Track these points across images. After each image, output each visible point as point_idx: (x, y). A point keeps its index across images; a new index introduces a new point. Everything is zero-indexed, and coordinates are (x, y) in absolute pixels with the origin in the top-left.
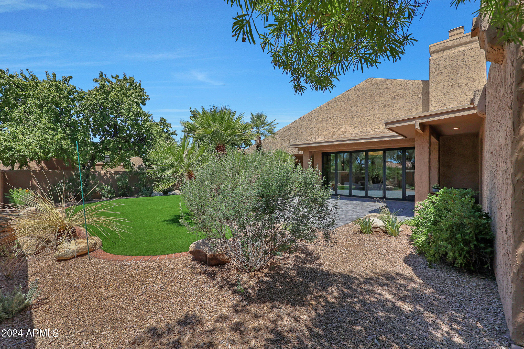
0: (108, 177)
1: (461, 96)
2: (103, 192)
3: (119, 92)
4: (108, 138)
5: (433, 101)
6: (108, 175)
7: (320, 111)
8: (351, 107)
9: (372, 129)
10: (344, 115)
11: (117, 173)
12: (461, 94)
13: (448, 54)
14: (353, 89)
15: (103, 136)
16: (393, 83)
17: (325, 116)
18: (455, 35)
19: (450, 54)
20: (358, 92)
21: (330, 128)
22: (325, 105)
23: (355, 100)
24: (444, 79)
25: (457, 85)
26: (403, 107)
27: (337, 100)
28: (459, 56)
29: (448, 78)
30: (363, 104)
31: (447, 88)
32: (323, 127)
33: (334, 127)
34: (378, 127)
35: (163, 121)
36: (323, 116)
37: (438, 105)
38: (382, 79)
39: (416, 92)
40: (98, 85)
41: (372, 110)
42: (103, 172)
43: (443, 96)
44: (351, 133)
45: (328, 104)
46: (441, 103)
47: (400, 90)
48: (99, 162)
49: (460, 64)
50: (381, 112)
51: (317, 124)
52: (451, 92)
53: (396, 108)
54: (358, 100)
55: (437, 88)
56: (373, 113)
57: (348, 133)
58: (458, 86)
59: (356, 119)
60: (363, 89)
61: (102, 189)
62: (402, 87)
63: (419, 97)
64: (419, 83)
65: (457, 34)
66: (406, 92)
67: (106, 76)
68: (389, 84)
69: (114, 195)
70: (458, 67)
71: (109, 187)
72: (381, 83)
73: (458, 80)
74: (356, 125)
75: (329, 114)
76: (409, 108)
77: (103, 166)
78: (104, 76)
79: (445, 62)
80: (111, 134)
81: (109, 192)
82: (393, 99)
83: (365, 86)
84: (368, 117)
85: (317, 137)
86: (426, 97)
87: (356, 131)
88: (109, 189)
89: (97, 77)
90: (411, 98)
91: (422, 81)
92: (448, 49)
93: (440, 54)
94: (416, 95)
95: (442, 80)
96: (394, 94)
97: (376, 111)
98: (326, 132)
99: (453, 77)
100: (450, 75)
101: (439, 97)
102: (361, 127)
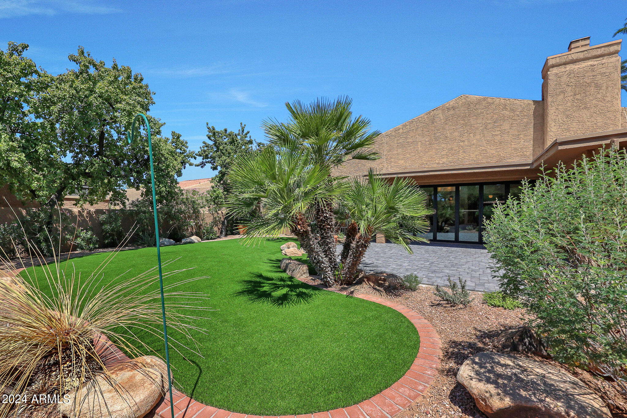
0: (85, 218)
1: (589, 120)
2: (79, 240)
3: (111, 83)
4: (87, 158)
5: (553, 125)
6: (85, 215)
7: (393, 134)
8: (437, 130)
9: (466, 158)
10: (427, 140)
11: (99, 212)
12: (588, 117)
13: (572, 69)
14: (441, 108)
15: (78, 153)
16: (495, 103)
17: (401, 141)
18: (579, 47)
19: (575, 69)
20: (447, 112)
21: (408, 156)
22: (401, 127)
23: (443, 121)
24: (567, 99)
25: (583, 106)
26: (509, 132)
27: (418, 121)
28: (587, 71)
29: (572, 97)
30: (454, 127)
31: (571, 110)
32: (398, 154)
33: (413, 154)
34: (475, 156)
35: (177, 137)
36: (398, 140)
37: (559, 130)
38: (481, 97)
39: (525, 114)
40: (76, 68)
41: (466, 134)
42: (76, 210)
43: (565, 120)
44: (437, 162)
45: (405, 126)
46: (563, 127)
47: (505, 111)
48: (70, 194)
49: (588, 81)
50: (478, 137)
51: (390, 151)
52: (576, 115)
53: (499, 132)
54: (447, 122)
55: (557, 109)
56: (467, 138)
57: (432, 162)
58: (585, 108)
59: (444, 145)
60: (454, 108)
61: (77, 236)
62: (507, 107)
63: (529, 120)
64: (529, 104)
65: (582, 46)
66: (512, 114)
67: (89, 55)
68: (490, 104)
69: (97, 246)
70: (585, 85)
71: (90, 233)
72: (479, 102)
73: (585, 101)
74: (444, 153)
75: (406, 138)
76: (517, 133)
77: (78, 201)
78: (86, 54)
79: (568, 79)
80: (92, 151)
81: (89, 241)
82: (494, 122)
83: (457, 105)
84: (461, 143)
85: (390, 166)
86: (538, 120)
87: (444, 160)
88: (89, 236)
89: (76, 54)
90: (519, 121)
91: (534, 101)
92: (572, 63)
93: (562, 69)
94: (526, 117)
95: (564, 100)
96: (496, 116)
97: (472, 136)
98: (403, 161)
99: (578, 97)
100: (575, 95)
101: (560, 120)
102: (450, 155)
